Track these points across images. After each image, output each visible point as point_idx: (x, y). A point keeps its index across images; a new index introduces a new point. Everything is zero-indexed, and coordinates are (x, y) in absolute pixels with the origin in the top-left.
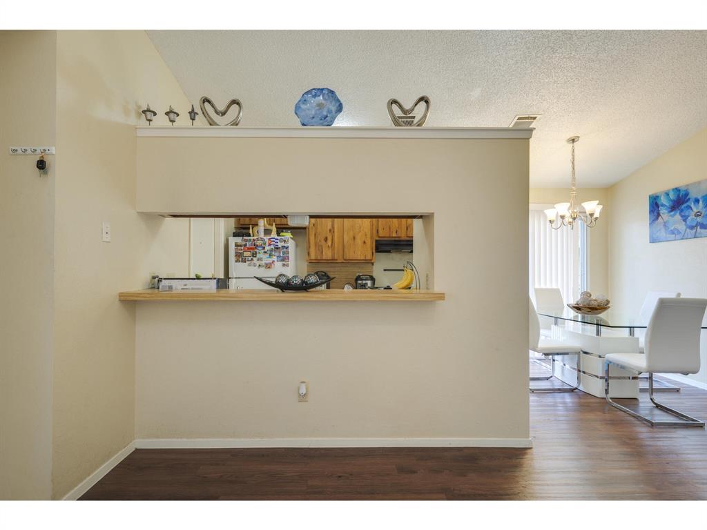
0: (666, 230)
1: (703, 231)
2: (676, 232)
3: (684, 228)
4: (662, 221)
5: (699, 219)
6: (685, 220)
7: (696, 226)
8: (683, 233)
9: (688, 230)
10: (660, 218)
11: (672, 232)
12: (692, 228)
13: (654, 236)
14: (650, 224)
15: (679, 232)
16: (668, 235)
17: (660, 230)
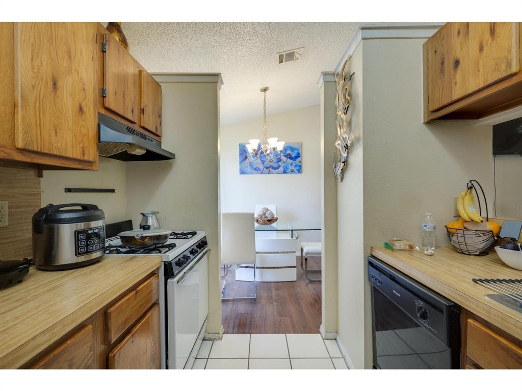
0: (251, 167)
1: (273, 170)
2: (257, 169)
3: (263, 167)
4: (248, 161)
5: (271, 164)
6: (263, 163)
7: (270, 167)
8: (262, 170)
9: (265, 169)
10: (247, 159)
11: (255, 169)
12: (267, 168)
13: (243, 170)
14: (240, 162)
15: (260, 170)
16: (252, 171)
17: (247, 167)
